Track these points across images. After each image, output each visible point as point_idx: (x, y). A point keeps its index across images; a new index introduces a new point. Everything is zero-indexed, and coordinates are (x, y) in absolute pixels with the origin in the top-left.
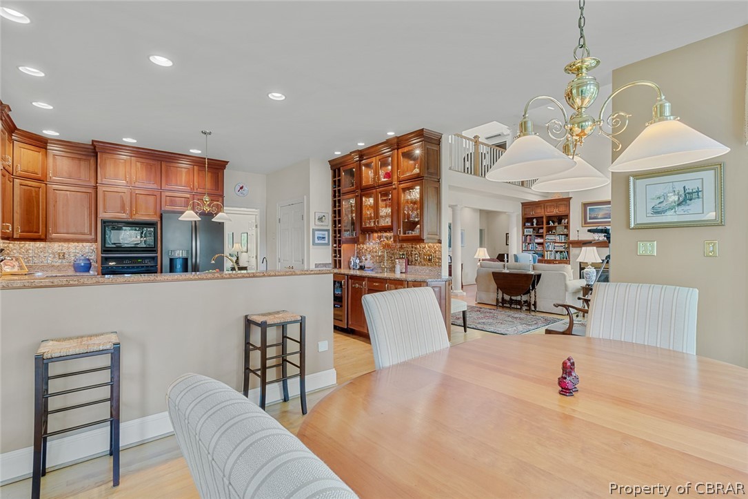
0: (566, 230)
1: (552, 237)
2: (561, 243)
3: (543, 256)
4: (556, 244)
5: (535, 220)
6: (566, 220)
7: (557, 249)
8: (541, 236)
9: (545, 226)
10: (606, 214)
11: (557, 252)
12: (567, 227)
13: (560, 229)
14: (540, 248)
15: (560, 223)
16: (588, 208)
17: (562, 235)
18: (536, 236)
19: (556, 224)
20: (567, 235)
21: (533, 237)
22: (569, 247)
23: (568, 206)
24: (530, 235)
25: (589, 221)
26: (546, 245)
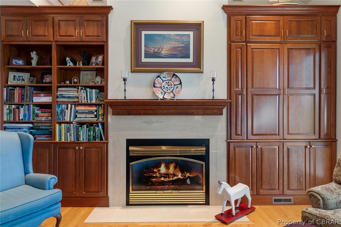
0: (98, 79)
1: (72, 93)
2: (91, 105)
3: (51, 134)
4: (79, 108)
5: (34, 55)
6: (100, 58)
7: (82, 118)
8: (47, 90)
9: (55, 67)
10: (174, 48)
11: (81, 124)
12: (102, 72)
13: (87, 77)
14: (43, 117)
15: (87, 62)
16: (144, 33)
17: (91, 87)
18: (36, 88)
19: (80, 65)
20: (102, 89)
21: (28, 91)
22: (105, 115)
23: (105, 26)
24: (22, 87)
25: (144, 60)
26: (58, 110)
